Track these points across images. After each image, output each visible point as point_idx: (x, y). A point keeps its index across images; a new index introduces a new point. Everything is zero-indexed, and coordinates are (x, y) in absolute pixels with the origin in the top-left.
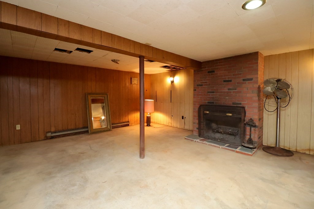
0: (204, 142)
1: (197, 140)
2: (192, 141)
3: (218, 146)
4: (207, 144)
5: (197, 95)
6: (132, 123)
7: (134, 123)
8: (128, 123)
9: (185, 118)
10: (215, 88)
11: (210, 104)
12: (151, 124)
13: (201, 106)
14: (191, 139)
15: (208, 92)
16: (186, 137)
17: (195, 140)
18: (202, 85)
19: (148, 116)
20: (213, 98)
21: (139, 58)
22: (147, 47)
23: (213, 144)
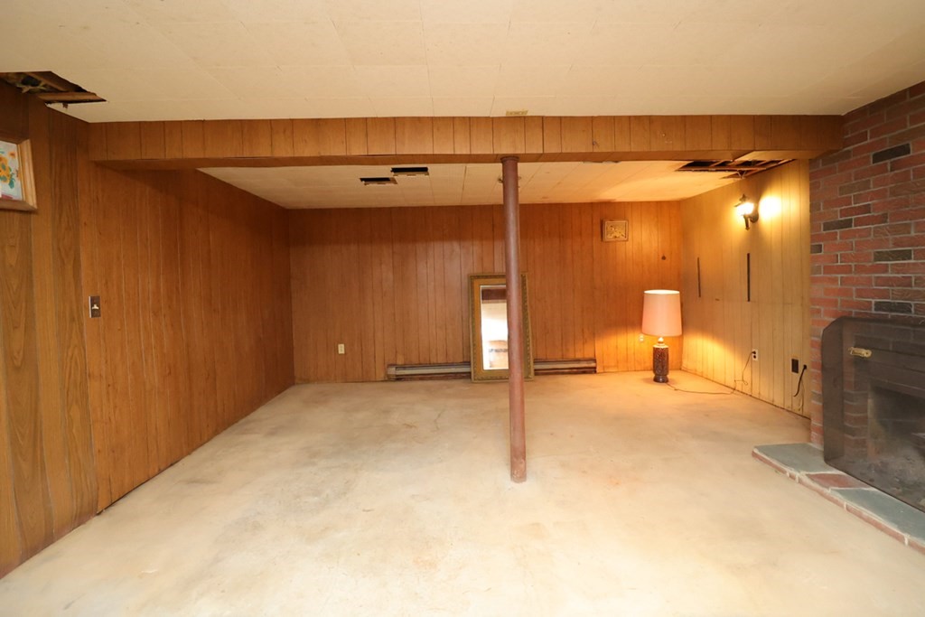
0: (828, 491)
1: (797, 475)
2: (779, 470)
3: (895, 529)
4: (842, 506)
5: (828, 270)
6: (608, 367)
7: (617, 366)
8: (593, 365)
9: (805, 367)
10: (913, 234)
11: (890, 315)
12: (669, 376)
13: (842, 321)
14: (775, 462)
15: (879, 256)
16: (756, 451)
17: (789, 471)
18: (848, 224)
19: (656, 346)
20: (906, 282)
21: (501, 165)
22: (519, 122)
23: (867, 513)
